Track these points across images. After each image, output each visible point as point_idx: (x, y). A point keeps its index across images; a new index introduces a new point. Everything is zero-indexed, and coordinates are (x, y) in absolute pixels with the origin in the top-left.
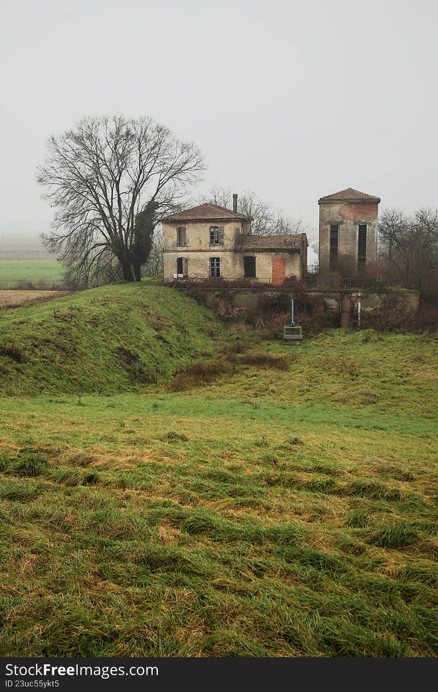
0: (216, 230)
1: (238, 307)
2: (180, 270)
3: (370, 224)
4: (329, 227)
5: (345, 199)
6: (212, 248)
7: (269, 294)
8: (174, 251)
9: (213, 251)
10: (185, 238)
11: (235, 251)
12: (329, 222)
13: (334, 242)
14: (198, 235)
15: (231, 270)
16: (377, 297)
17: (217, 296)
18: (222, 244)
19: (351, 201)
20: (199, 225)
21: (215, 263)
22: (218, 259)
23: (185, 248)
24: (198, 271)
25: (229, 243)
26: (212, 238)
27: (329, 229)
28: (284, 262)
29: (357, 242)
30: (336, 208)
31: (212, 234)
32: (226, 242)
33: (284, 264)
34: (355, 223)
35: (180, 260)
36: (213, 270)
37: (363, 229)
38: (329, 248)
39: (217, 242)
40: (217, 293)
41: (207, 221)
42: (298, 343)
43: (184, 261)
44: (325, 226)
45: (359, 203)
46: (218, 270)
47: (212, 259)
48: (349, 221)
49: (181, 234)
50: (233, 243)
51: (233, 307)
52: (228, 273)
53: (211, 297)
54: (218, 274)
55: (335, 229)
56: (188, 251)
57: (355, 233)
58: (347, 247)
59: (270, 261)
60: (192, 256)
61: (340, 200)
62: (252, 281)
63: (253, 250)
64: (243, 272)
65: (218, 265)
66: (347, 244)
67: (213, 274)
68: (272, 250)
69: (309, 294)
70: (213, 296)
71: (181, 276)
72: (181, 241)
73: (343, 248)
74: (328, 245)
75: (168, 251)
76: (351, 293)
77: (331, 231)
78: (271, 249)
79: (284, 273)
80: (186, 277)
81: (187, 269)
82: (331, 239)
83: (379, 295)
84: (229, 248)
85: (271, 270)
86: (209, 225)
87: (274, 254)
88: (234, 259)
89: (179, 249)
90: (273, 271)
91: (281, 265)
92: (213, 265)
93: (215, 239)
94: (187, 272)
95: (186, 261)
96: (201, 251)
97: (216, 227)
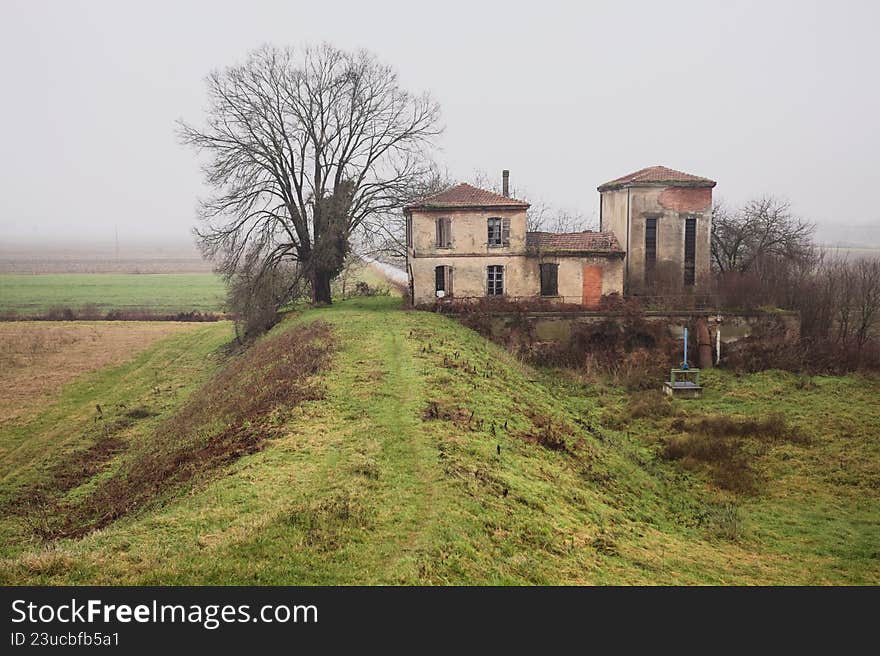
0: (497, 223)
1: (539, 341)
2: (440, 285)
3: (701, 217)
4: (644, 221)
5: (668, 181)
6: (491, 251)
7: (588, 320)
8: (432, 256)
9: (494, 255)
10: (448, 235)
11: (527, 255)
12: (644, 214)
13: (651, 242)
14: (469, 230)
15: (520, 284)
16: (744, 322)
17: (507, 325)
18: (507, 244)
19: (676, 184)
20: (471, 216)
21: (495, 273)
22: (500, 268)
23: (448, 252)
24: (469, 285)
25: (518, 244)
26: (490, 235)
27: (644, 224)
28: (600, 271)
29: (683, 243)
30: (653, 195)
31: (490, 229)
32: (513, 242)
33: (601, 276)
34: (681, 216)
35: (440, 270)
36: (491, 284)
37: (691, 224)
38: (644, 252)
39: (498, 242)
40: (507, 320)
41: (485, 209)
42: (696, 395)
43: (446, 271)
44: (638, 220)
45: (686, 187)
46: (499, 284)
47: (491, 268)
48: (672, 213)
49: (442, 228)
50: (524, 243)
51: (532, 341)
52: (515, 290)
53: (497, 327)
54: (500, 291)
55: (652, 224)
56: (454, 256)
57: (680, 230)
58: (669, 250)
59: (580, 270)
60: (460, 263)
61: (659, 182)
62: (554, 302)
63: (555, 255)
64: (539, 287)
65: (499, 277)
66: (669, 245)
67: (490, 291)
68: (583, 254)
69: (647, 319)
70: (502, 324)
71: (441, 294)
72: (443, 239)
73: (663, 252)
74: (643, 247)
75: (421, 256)
76: (707, 317)
77: (647, 228)
78: (582, 252)
79: (600, 288)
80: (450, 295)
81: (451, 284)
82: (647, 239)
83: (747, 320)
84: (518, 250)
85: (581, 285)
86: (489, 215)
87: (585, 259)
88: (525, 268)
89: (440, 252)
90: (584, 285)
91: (597, 277)
92: (491, 277)
93: (496, 237)
94: (451, 289)
95: (451, 271)
96: (474, 255)
97: (497, 219)
